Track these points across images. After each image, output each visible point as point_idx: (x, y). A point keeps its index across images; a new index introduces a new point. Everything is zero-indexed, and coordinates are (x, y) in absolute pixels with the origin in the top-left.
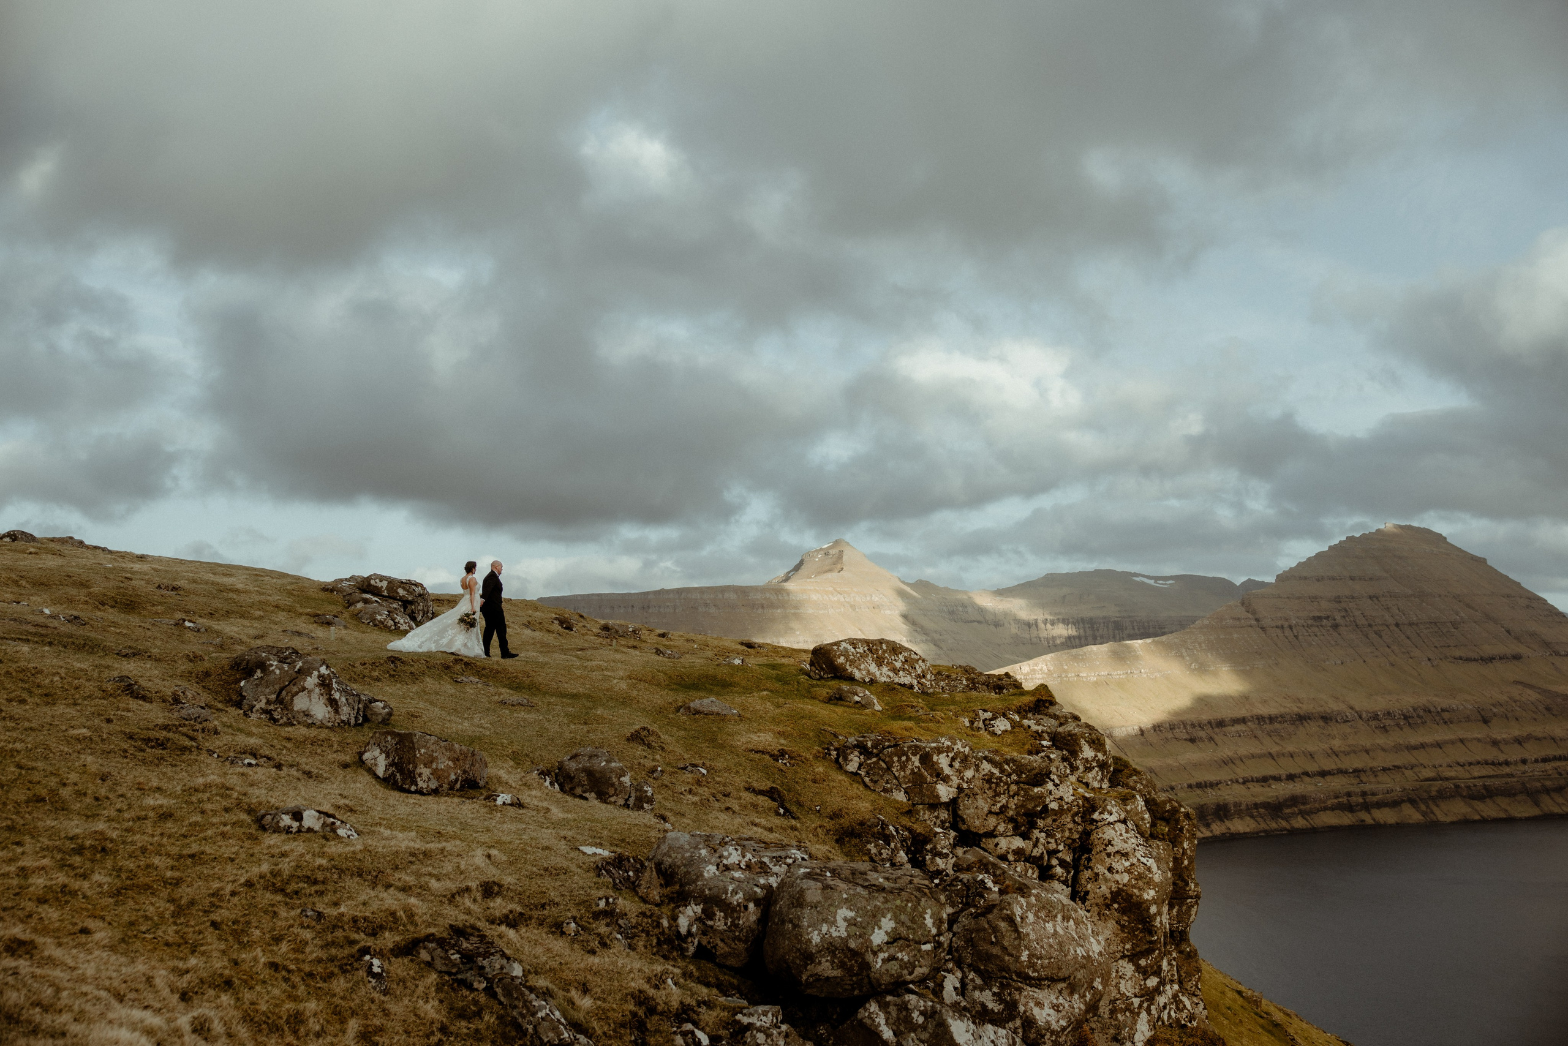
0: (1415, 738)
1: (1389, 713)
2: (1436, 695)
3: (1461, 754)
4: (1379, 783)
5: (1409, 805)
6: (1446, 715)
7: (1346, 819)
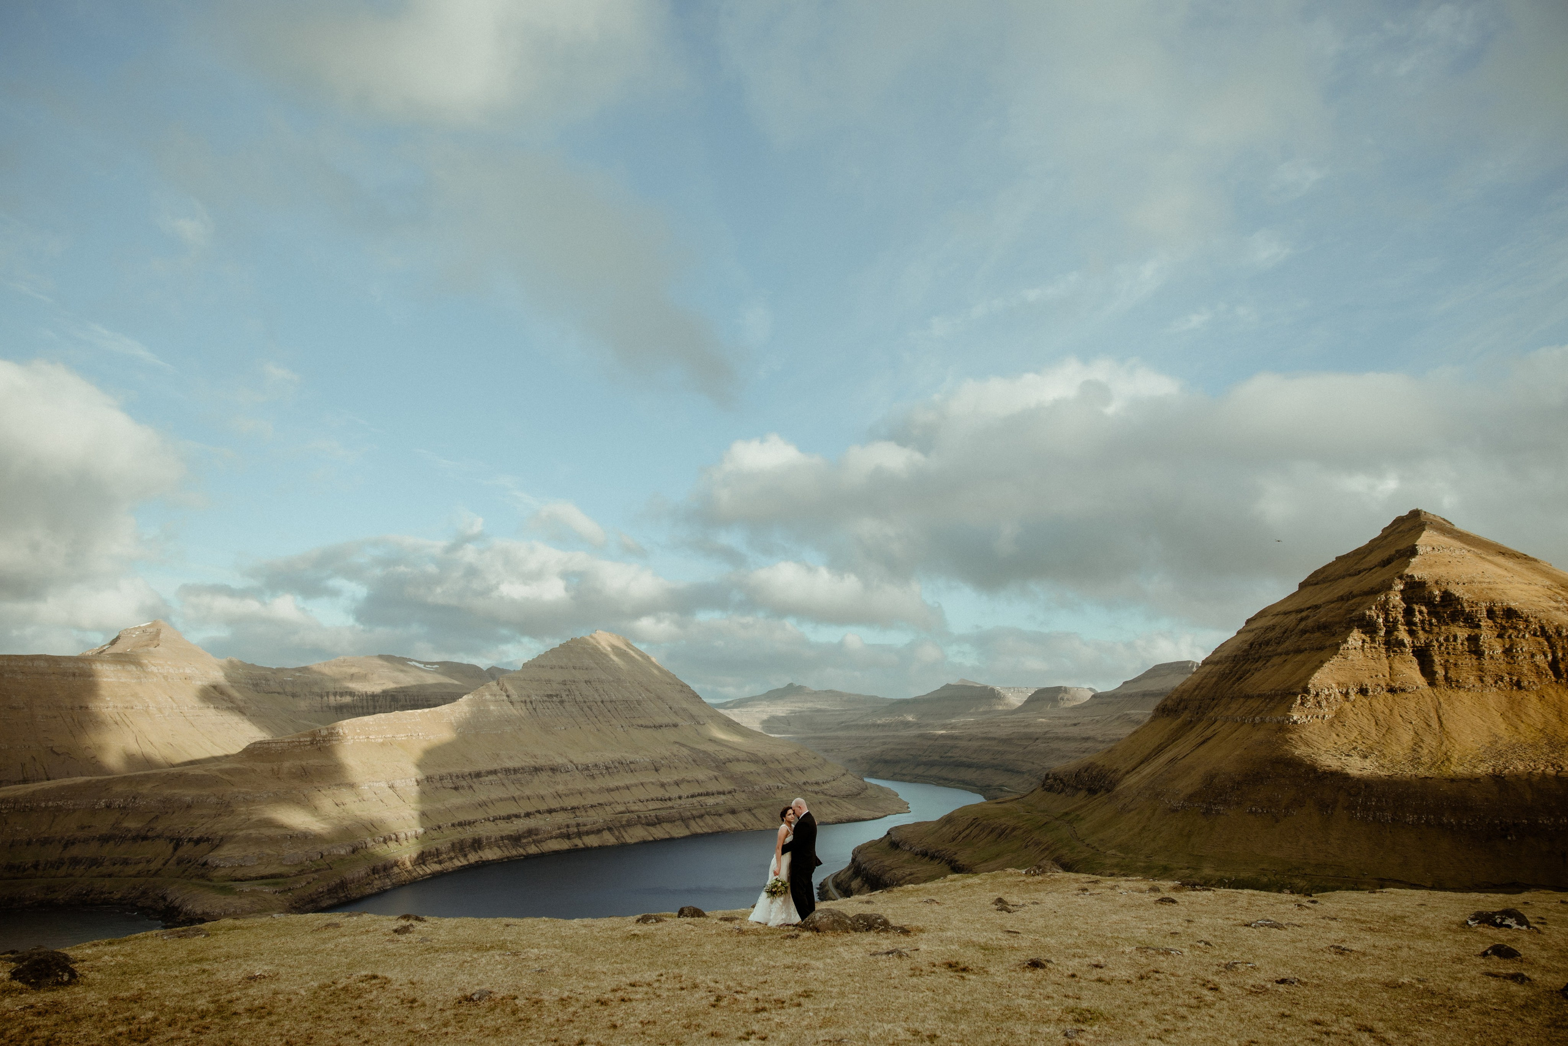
0: (613, 783)
1: (596, 765)
2: (626, 752)
3: (642, 794)
4: (588, 816)
5: (607, 831)
6: (632, 766)
7: (565, 845)
